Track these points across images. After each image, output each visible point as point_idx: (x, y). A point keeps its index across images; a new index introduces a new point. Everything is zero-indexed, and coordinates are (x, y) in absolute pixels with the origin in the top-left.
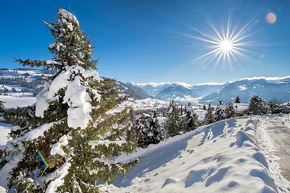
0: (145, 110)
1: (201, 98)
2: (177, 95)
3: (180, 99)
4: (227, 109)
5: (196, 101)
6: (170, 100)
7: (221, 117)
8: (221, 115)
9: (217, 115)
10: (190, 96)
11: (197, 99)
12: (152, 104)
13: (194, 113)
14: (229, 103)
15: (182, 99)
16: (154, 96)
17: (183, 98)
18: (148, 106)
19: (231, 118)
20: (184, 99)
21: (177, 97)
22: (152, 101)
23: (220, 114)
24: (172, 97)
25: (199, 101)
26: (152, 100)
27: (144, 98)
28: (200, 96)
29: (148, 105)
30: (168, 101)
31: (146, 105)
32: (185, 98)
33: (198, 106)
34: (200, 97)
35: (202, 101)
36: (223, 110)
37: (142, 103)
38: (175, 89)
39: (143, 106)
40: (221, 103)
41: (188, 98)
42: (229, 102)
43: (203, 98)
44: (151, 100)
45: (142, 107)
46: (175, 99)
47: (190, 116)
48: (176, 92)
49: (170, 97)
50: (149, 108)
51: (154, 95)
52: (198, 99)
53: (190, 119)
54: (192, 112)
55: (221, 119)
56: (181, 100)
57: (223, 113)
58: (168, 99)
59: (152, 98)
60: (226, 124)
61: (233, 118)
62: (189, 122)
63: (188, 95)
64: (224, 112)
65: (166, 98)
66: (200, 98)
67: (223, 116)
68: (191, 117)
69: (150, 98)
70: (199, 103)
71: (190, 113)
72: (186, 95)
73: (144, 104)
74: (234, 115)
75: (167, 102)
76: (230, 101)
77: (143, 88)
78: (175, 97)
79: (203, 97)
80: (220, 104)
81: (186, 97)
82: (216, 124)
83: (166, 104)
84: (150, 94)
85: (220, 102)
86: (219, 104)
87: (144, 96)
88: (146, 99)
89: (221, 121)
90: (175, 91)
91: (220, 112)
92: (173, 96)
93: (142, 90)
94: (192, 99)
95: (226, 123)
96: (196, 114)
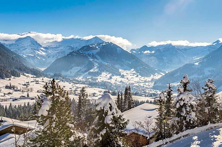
0: (13, 107)
1: (160, 76)
2: (102, 69)
3: (111, 78)
4: (201, 102)
5: (147, 84)
6: (84, 80)
7: (187, 122)
8: (185, 118)
9: (177, 119)
10: (134, 72)
11: (149, 79)
12: (35, 90)
13: (115, 115)
14: (206, 88)
15: (115, 77)
16: (43, 69)
17: (117, 75)
18: (23, 97)
19: (210, 125)
20: (119, 78)
21: (104, 74)
22: (37, 82)
23: (183, 115)
24: (90, 74)
25: (155, 84)
26: (37, 79)
27: (14, 75)
28: (156, 72)
29: (25, 94)
30: (79, 82)
31: (17, 95)
32: (123, 76)
33: (151, 95)
34: (156, 74)
35: (160, 84)
36: (191, 106)
37: (7, 87)
38: (98, 53)
39: (8, 97)
40: (187, 88)
41: (130, 77)
42: (207, 85)
43: (163, 78)
44: (32, 79)
45: (6, 100)
46: (99, 77)
47: (105, 122)
48: (100, 61)
49: (86, 71)
50: (27, 101)
51: (42, 66)
52: (152, 80)
53: (104, 132)
54: (110, 113)
55: (184, 128)
56: (113, 81)
57: (190, 112)
58: (80, 78)
59: (36, 73)
60: (194, 141)
61: (213, 125)
62: (101, 138)
63: (129, 70)
64: (193, 111)
65: (75, 76)
66: (158, 77)
67: (190, 120)
68: (108, 125)
69: (30, 75)
70: (154, 88)
71: (106, 114)
72: (125, 70)
73: (11, 91)
74: (216, 118)
75: (78, 85)
76: (209, 84)
77: (10, 45)
78: (98, 74)
79: (163, 74)
80: (185, 90)
81: (125, 74)
82: (170, 142)
83: (73, 89)
84: (31, 64)
85: (185, 85)
86: (182, 90)
87: (13, 68)
88: (18, 76)
89: (185, 133)
90: (97, 56)
91: (184, 109)
92: (92, 71)
93: (8, 51)
94: (137, 79)
95: (196, 138)
96: (120, 118)
